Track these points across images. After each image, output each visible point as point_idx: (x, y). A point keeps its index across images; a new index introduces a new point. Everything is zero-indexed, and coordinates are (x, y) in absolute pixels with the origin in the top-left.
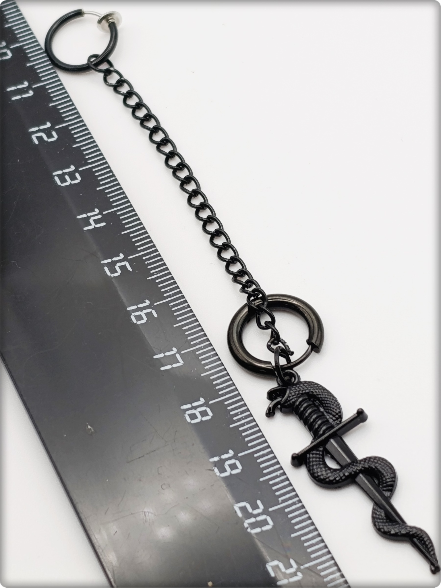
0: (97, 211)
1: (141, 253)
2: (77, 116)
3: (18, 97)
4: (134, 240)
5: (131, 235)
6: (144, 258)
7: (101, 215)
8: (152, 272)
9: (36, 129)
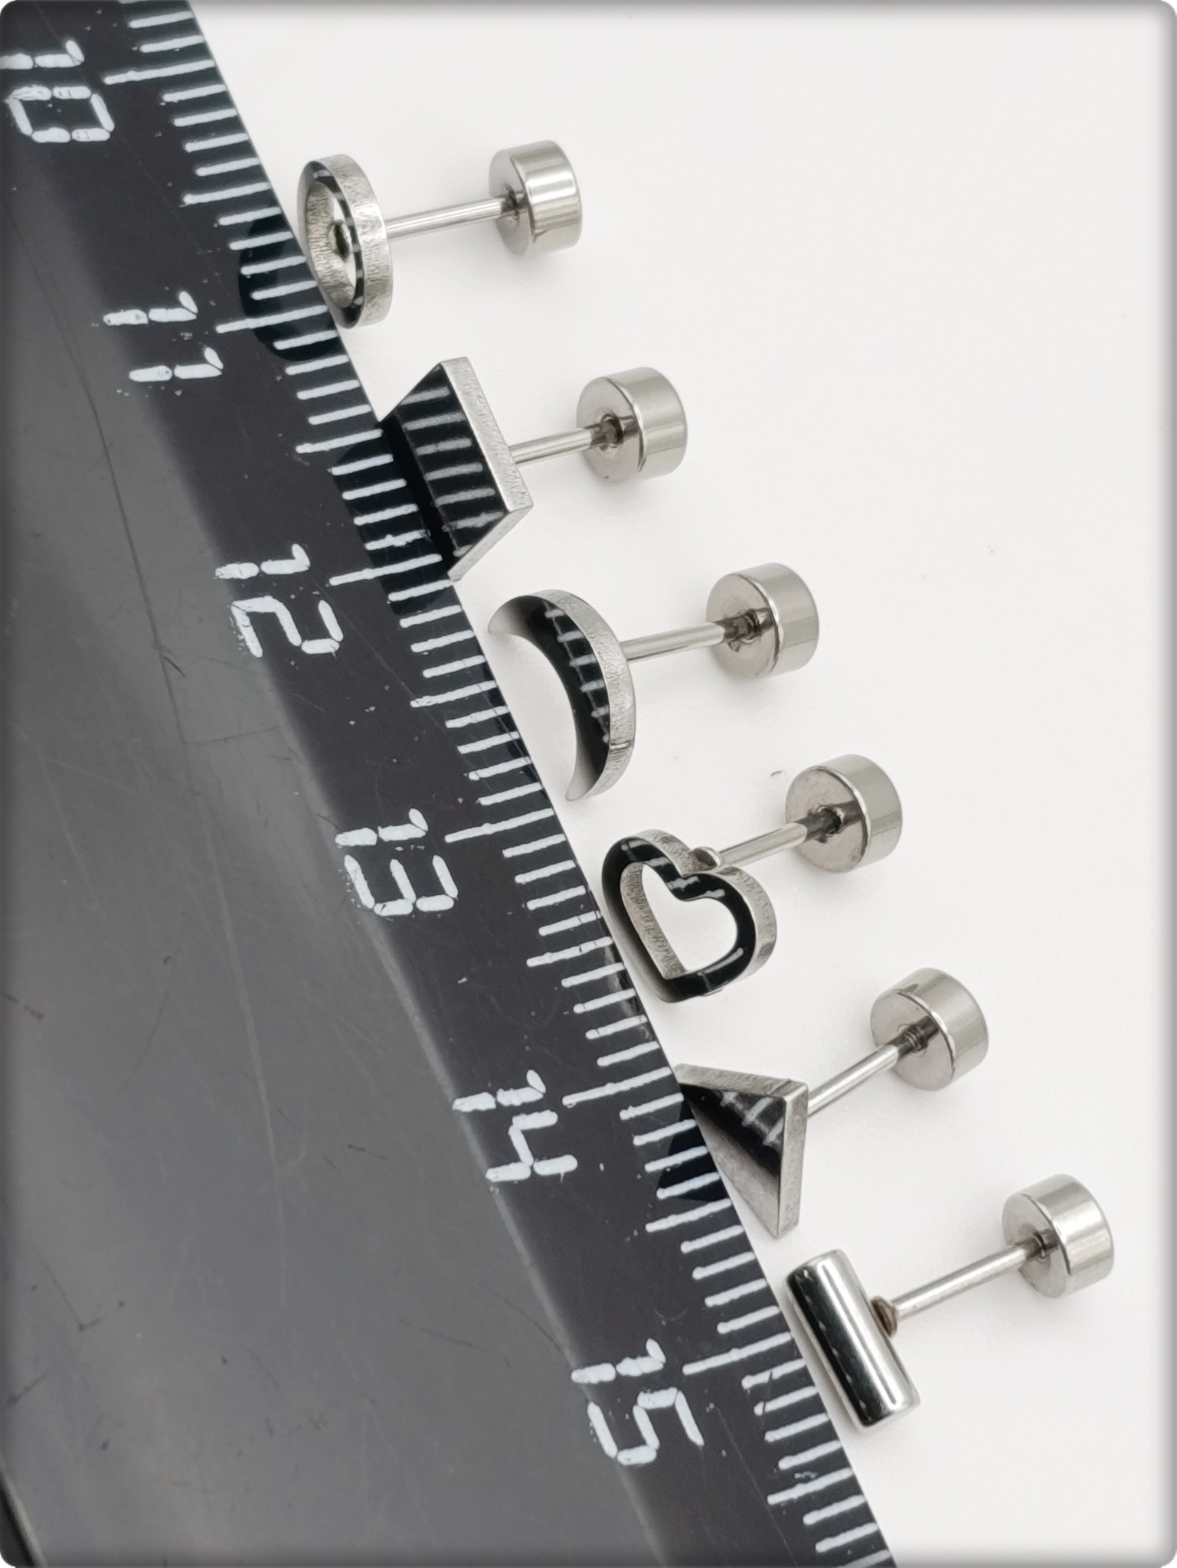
0: (535, 1087)
1: (735, 1355)
3: (159, 373)
4: (699, 1274)
7: (552, 1109)
8: (785, 1464)
9: (247, 570)
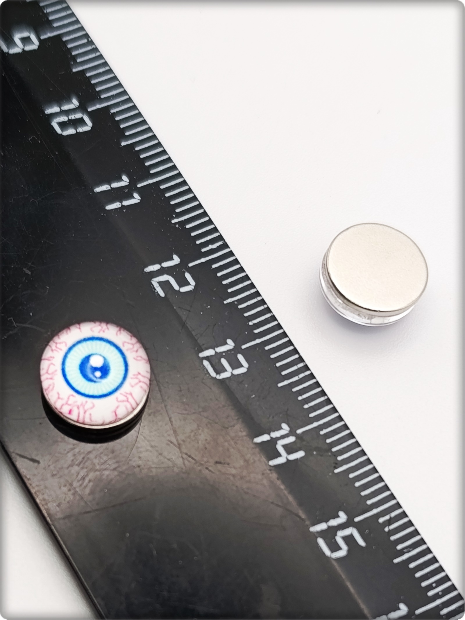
0: (285, 428)
1: (375, 511)
2: (220, 243)
3: (116, 205)
4: (357, 484)
5: (351, 476)
6: (381, 520)
7: (293, 435)
8: (400, 547)
9: (156, 267)
